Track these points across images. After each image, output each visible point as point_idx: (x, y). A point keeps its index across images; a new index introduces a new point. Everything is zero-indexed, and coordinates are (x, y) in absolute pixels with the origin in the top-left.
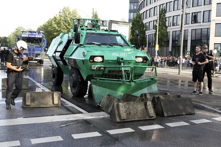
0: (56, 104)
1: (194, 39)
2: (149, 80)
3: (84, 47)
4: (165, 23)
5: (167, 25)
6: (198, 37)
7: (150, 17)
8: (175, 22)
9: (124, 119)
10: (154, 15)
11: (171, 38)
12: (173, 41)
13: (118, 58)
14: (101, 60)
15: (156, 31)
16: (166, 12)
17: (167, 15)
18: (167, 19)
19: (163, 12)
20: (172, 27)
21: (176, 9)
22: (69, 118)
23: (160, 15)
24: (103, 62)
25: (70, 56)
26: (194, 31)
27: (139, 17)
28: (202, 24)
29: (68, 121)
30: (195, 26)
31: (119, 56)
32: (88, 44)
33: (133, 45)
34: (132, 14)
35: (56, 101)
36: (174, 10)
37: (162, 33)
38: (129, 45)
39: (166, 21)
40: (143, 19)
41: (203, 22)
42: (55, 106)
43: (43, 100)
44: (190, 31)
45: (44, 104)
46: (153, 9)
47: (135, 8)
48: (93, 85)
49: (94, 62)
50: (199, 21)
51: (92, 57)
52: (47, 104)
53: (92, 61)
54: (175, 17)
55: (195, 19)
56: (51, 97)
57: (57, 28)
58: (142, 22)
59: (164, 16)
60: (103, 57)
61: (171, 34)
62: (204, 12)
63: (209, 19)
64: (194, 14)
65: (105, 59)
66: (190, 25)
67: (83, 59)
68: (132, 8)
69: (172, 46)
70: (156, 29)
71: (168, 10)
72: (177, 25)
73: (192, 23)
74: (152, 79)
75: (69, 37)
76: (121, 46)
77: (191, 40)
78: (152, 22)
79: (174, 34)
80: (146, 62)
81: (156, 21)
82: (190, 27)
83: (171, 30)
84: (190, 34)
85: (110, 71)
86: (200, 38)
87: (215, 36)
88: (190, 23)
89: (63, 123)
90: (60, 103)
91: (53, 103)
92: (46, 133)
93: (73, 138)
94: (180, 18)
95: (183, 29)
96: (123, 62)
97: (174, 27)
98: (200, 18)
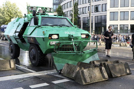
0: (13, 68)
1: (96, 22)
2: (93, 51)
3: (42, 27)
4: (78, 12)
5: (79, 13)
6: (99, 21)
7: (67, 8)
8: (84, 11)
9: (88, 82)
10: (70, 7)
11: (82, 22)
12: (83, 24)
13: (69, 35)
14: (57, 38)
15: (72, 17)
16: (78, 5)
17: (79, 7)
18: (79, 9)
19: (76, 5)
20: (82, 15)
21: (84, 3)
22: (24, 76)
23: (74, 7)
24: (58, 38)
25: (30, 35)
26: (96, 17)
27: (60, 8)
28: (101, 12)
29: (24, 78)
30: (97, 14)
31: (70, 34)
32: (44, 25)
33: (76, 26)
34: (55, 6)
35: (12, 66)
36: (83, 4)
37: (76, 19)
38: (73, 26)
39: (78, 10)
40: (63, 10)
41: (102, 11)
42: (12, 69)
43: (3, 66)
44: (94, 17)
45: (4, 68)
46: (69, 3)
47: (57, 2)
48: (54, 57)
49: (52, 39)
50: (99, 11)
51: (51, 35)
52: (6, 68)
53: (50, 38)
54: (84, 8)
55: (97, 9)
56: (9, 63)
57: (2, 16)
58: (63, 11)
59: (77, 7)
60: (58, 35)
61: (82, 19)
62: (102, 4)
63: (106, 9)
64: (96, 6)
65: (60, 36)
66: (94, 13)
67: (44, 37)
68: (55, 2)
69: (83, 28)
70: (72, 16)
71: (79, 4)
72: (85, 13)
73: (95, 12)
74: (95, 50)
75: (25, 21)
76: (67, 26)
77: (95, 23)
78: (69, 12)
79: (84, 20)
80: (88, 38)
81: (72, 10)
82: (94, 15)
83: (82, 16)
84: (94, 19)
85: (63, 45)
86: (100, 22)
87: (110, 20)
88: (94, 12)
89: (20, 79)
90: (15, 67)
91: (11, 67)
92: (11, 86)
93: (31, 88)
94: (87, 9)
95: (91, 16)
96: (73, 38)
97: (84, 15)
98: (100, 9)
